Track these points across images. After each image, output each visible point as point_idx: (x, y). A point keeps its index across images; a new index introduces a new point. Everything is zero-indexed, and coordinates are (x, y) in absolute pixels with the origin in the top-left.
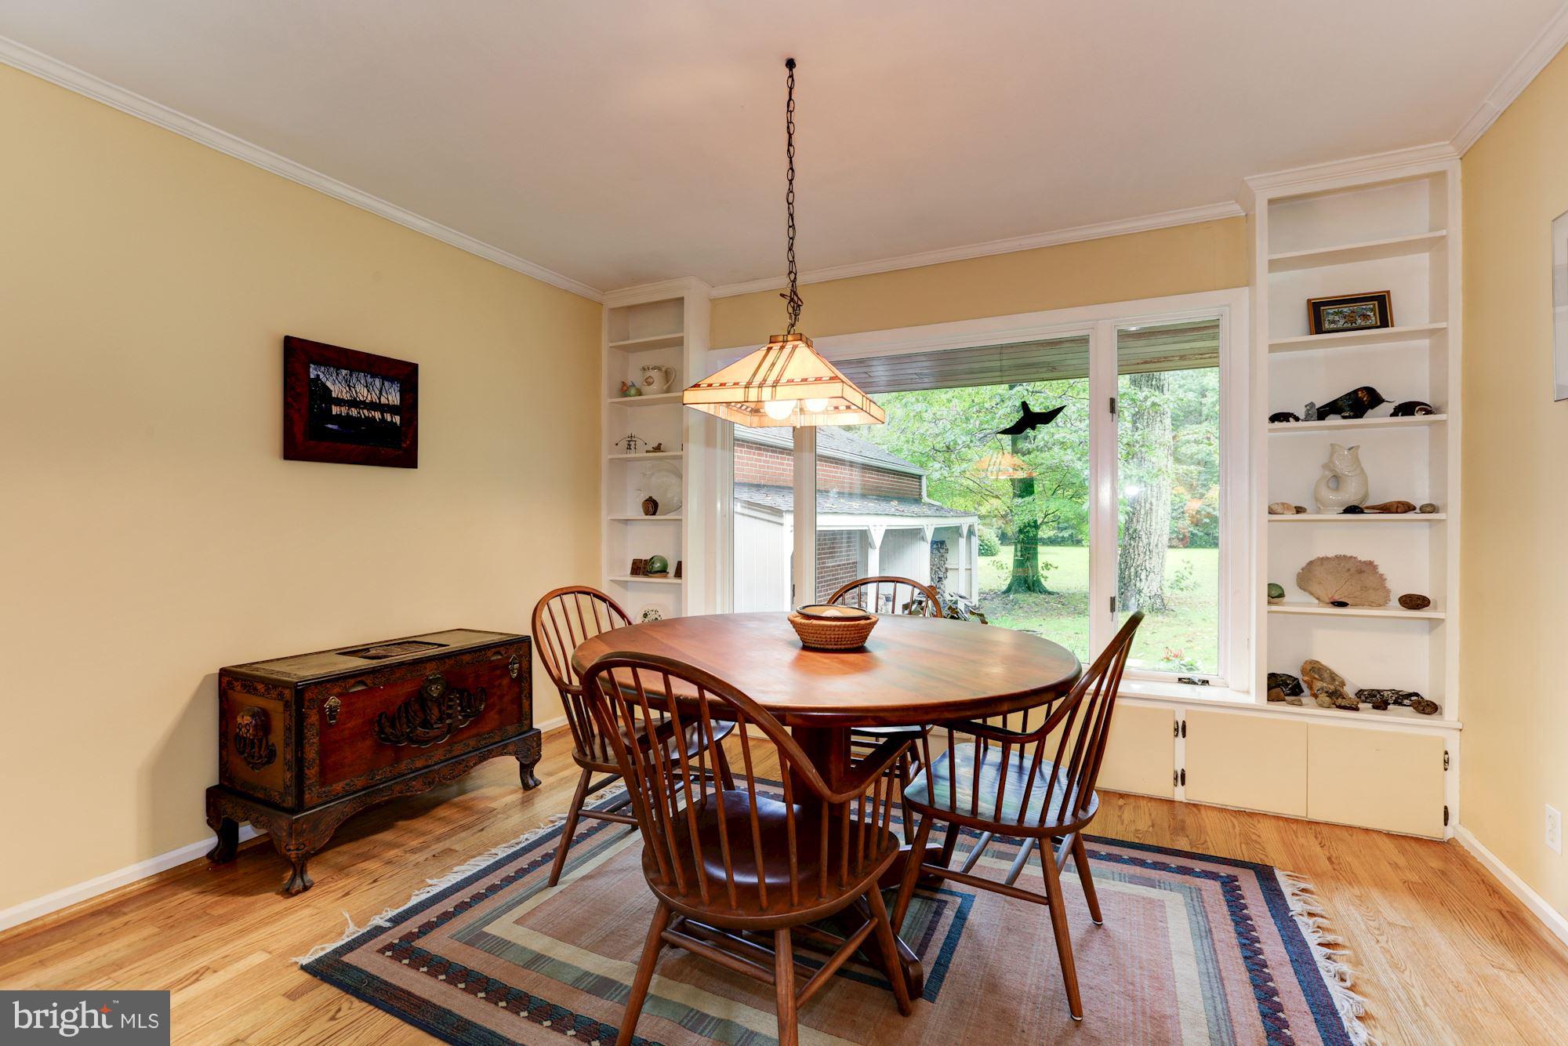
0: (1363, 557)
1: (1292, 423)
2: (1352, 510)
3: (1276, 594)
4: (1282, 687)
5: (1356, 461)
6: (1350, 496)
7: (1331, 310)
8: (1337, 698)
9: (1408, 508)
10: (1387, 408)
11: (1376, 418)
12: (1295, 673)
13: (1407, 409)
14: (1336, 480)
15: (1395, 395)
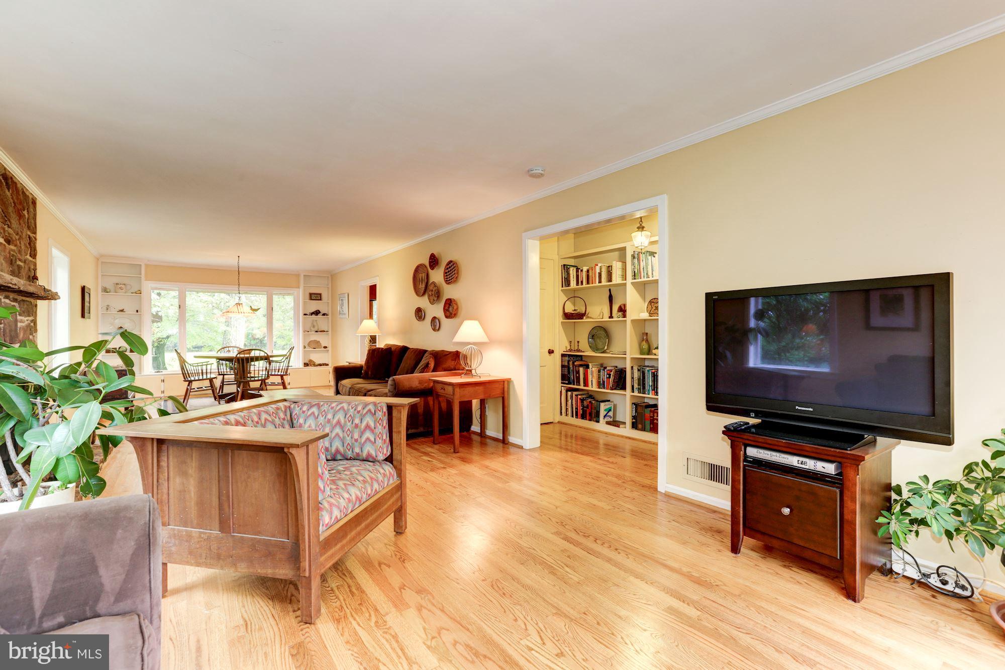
0: (318, 340)
1: (307, 316)
2: (316, 332)
3: (305, 347)
4: (306, 365)
5: (317, 323)
6: (316, 329)
7: (313, 295)
8: (315, 365)
9: (324, 331)
10: (321, 314)
11: (320, 316)
12: (307, 362)
13: (324, 315)
14: (314, 327)
15: (323, 312)
